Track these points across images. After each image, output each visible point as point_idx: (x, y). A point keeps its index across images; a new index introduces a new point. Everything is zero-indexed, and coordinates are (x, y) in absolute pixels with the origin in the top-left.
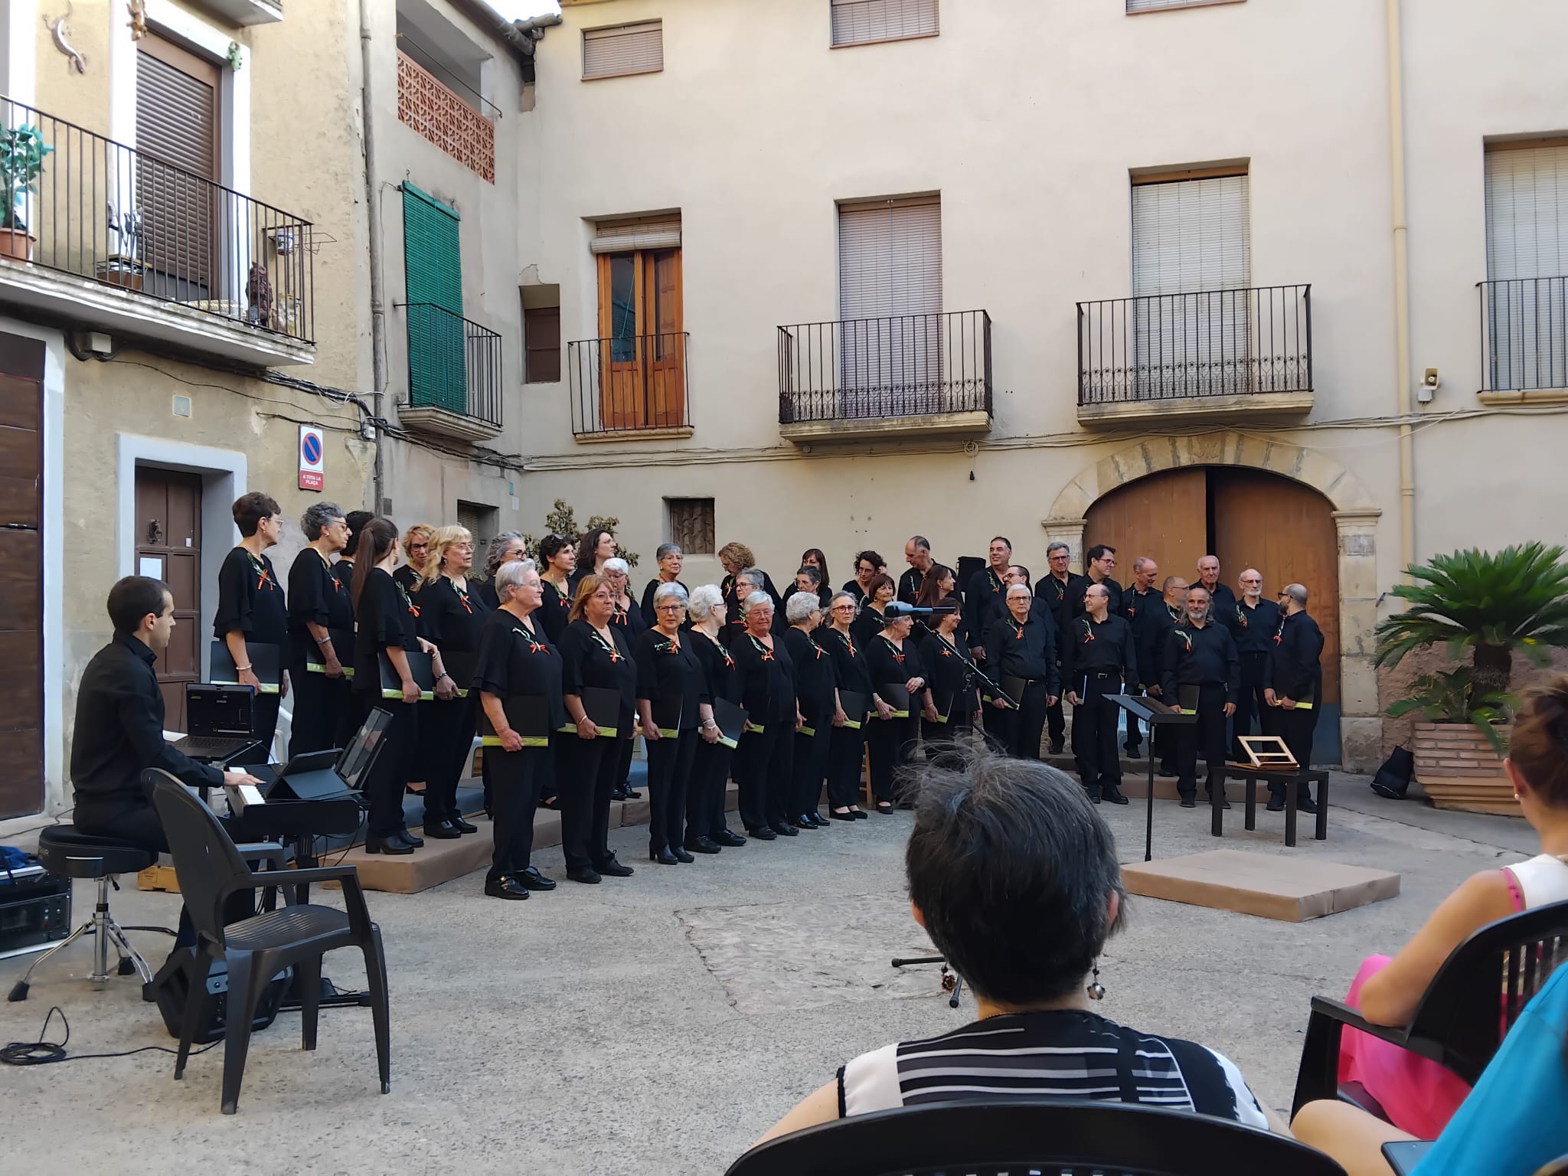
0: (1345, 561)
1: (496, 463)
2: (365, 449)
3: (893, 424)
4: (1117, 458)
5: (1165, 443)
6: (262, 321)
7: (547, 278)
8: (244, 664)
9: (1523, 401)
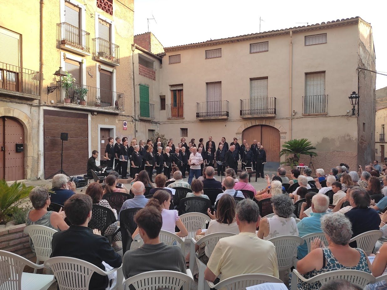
0: (281, 140)
1: (155, 123)
2: (133, 123)
3: (212, 118)
4: (247, 123)
5: (254, 121)
6: (117, 108)
7: (163, 94)
8: (107, 156)
9: (309, 115)
